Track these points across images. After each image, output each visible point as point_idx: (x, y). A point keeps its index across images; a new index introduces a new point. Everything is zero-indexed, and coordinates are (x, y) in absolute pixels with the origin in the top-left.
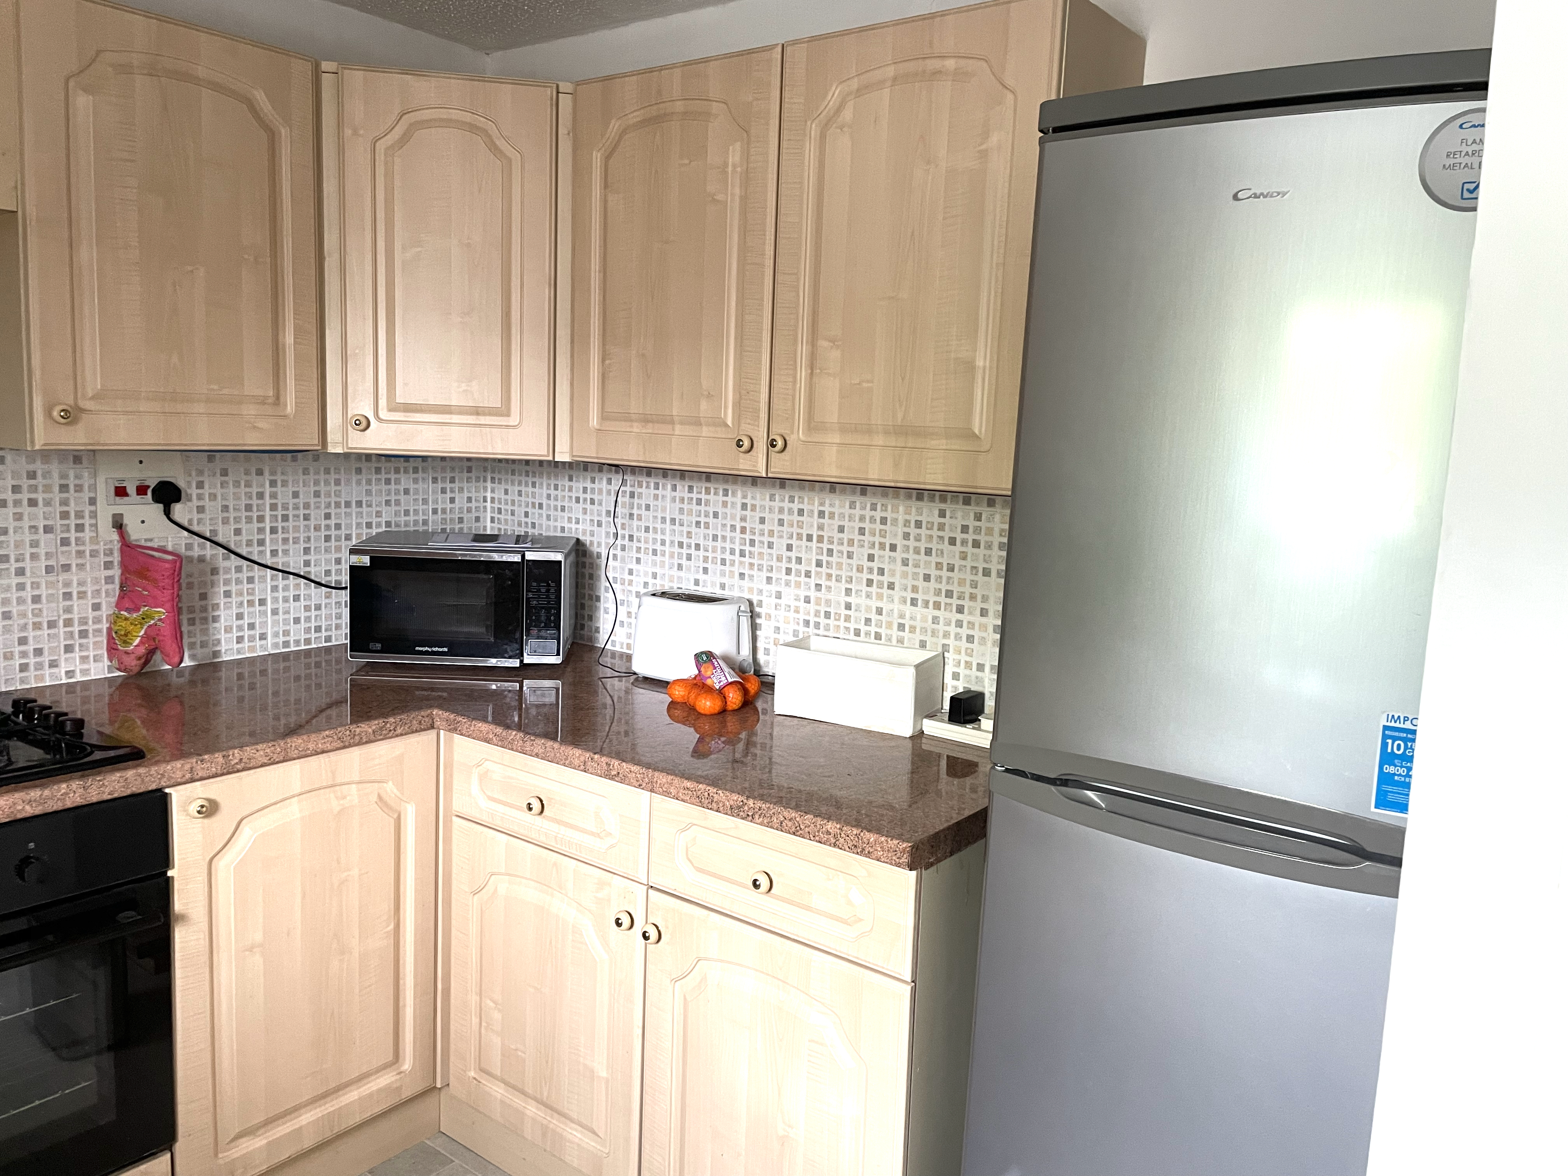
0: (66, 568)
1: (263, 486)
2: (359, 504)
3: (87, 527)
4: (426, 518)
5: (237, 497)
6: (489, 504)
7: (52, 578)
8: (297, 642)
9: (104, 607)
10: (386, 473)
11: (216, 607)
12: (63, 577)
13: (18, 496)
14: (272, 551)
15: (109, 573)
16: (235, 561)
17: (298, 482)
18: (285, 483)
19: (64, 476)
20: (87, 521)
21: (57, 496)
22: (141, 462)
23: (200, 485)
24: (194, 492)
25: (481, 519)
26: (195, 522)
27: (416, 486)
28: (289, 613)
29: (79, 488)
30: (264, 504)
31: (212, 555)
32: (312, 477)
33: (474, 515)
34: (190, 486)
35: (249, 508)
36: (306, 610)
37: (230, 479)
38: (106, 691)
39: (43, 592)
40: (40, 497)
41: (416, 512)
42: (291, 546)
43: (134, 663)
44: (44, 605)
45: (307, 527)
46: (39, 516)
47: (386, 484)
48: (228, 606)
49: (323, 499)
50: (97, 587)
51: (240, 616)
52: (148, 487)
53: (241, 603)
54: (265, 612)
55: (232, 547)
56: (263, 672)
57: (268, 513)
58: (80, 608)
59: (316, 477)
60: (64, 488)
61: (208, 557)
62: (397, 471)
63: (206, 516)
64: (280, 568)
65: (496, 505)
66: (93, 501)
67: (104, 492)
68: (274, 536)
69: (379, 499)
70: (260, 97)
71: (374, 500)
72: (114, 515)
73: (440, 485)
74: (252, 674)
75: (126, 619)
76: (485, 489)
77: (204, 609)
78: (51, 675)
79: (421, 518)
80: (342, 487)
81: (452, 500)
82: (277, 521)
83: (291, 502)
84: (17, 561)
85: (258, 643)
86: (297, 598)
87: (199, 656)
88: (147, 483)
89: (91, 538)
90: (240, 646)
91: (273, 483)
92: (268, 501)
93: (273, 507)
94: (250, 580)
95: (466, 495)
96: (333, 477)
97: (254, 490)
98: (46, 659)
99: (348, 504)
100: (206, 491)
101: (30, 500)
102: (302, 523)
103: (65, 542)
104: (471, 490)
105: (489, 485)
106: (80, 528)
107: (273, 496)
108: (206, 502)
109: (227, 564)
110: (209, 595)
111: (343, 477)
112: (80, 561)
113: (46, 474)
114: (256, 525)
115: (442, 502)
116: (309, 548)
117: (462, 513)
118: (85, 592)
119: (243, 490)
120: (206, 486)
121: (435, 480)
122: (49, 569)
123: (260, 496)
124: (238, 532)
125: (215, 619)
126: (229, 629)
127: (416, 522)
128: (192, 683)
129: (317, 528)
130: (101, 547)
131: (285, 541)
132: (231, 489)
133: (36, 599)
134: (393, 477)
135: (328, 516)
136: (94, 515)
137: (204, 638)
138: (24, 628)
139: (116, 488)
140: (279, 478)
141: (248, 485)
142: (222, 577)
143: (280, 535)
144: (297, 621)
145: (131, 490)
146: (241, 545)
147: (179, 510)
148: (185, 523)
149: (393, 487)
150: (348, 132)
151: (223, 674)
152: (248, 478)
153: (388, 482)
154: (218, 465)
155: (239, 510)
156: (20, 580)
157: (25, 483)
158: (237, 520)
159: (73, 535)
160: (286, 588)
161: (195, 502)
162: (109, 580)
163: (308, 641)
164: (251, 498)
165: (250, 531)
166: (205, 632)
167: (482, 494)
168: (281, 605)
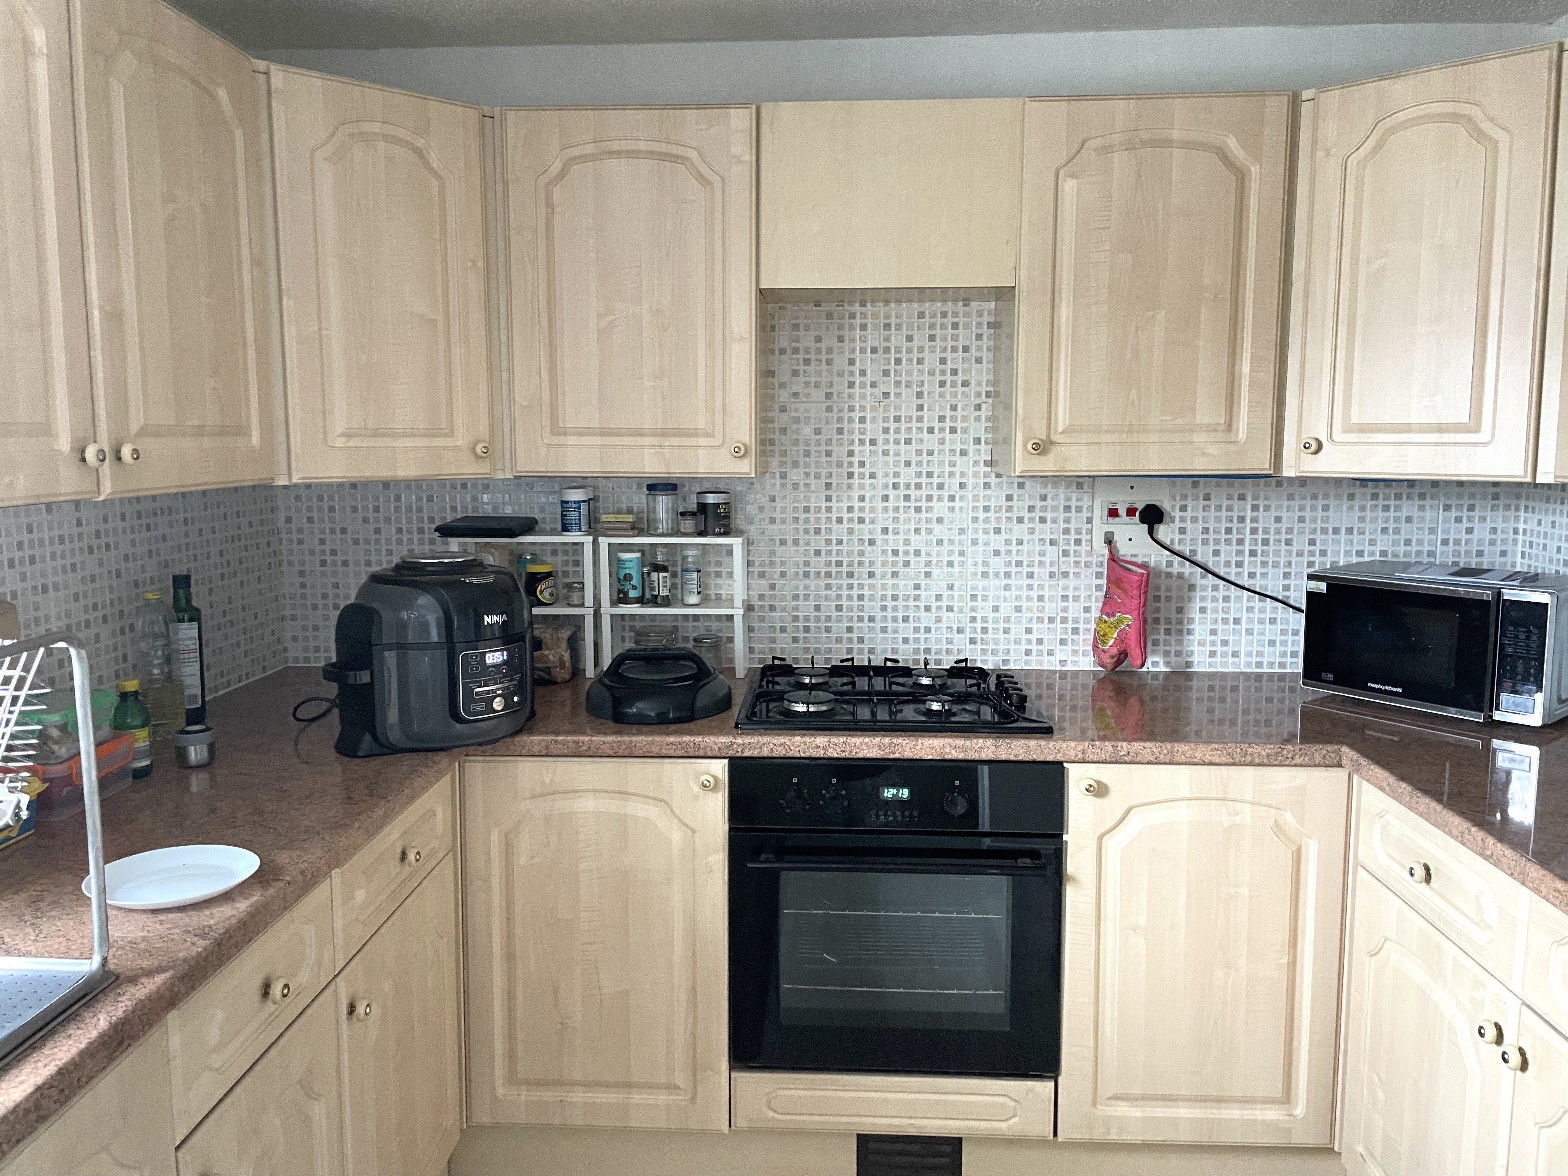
0: (1065, 575)
1: (1244, 510)
2: (1350, 531)
3: (1084, 543)
4: (1433, 549)
5: (1218, 520)
6: (1520, 537)
7: (1053, 582)
8: (1271, 665)
9: (1093, 609)
10: (1384, 499)
11: (1191, 621)
12: (1062, 582)
13: (1033, 515)
14: (1249, 573)
15: (1099, 582)
16: (1211, 580)
17: (1281, 507)
18: (1267, 508)
19: (1068, 499)
20: (1084, 537)
21: (1062, 515)
22: (1132, 487)
23: (1183, 509)
24: (1177, 514)
25: (1509, 554)
26: (1177, 541)
27: (1422, 514)
28: (1264, 634)
29: (1079, 509)
30: (1245, 528)
31: (1191, 573)
32: (1297, 503)
33: (1499, 548)
34: (1173, 510)
35: (1229, 531)
36: (1282, 634)
37: (1212, 503)
38: (1092, 682)
39: (1047, 594)
40: (1049, 516)
41: (1420, 542)
42: (1270, 570)
43: (1109, 660)
44: (1046, 604)
45: (1290, 552)
46: (1046, 531)
47: (1383, 511)
48: (1203, 622)
49: (1308, 525)
50: (1089, 593)
51: (1213, 632)
52: (1136, 509)
53: (1216, 621)
54: (1240, 632)
55: (1211, 566)
56: (1235, 689)
57: (1248, 537)
58: (1075, 610)
59: (1302, 502)
60: (1067, 509)
61: (1187, 575)
62: (1398, 497)
63: (1188, 537)
64: (1257, 590)
65: (1528, 538)
66: (1089, 520)
67: (1099, 512)
68: (1252, 559)
69: (1374, 526)
70: (1232, 143)
71: (1368, 526)
72: (1106, 533)
73: (1454, 513)
74: (1223, 688)
75: (1105, 622)
76: (1517, 519)
77: (1180, 622)
78: (1049, 662)
79: (1426, 548)
80: (1331, 513)
81: (1470, 531)
82: (1256, 544)
83: (1273, 526)
84: (1028, 566)
85: (1231, 660)
86: (1273, 621)
87: (1173, 664)
88: (1135, 506)
89: (1086, 551)
90: (1213, 659)
91: (1255, 508)
92: (1248, 524)
93: (1254, 531)
94: (1226, 599)
95: (1489, 525)
96: (1320, 503)
97: (1235, 514)
98: (1045, 648)
99: (1336, 531)
100: (1189, 513)
101: (1040, 518)
102: (1283, 547)
103: (1066, 553)
104: (1498, 519)
105: (1522, 513)
106: (1078, 542)
107: (1254, 520)
108: (1188, 525)
109: (1204, 582)
110: (1185, 610)
111: (1332, 502)
112: (1077, 570)
113: (1056, 497)
114: (1235, 547)
115: (1456, 532)
116: (1289, 573)
117: (1482, 545)
118: (1079, 597)
119: (1224, 514)
120: (1189, 509)
121: (1447, 508)
122: (1052, 575)
123: (1242, 519)
124: (1216, 553)
125: (1189, 632)
126: (1201, 643)
127: (1419, 553)
128: (1165, 688)
129: (1300, 554)
130: (1094, 560)
131: (1264, 564)
132: (1212, 513)
133: (1041, 598)
134: (1392, 503)
135: (1312, 542)
136: (1090, 532)
137: (1179, 648)
138: (1030, 620)
139: (1110, 510)
140: (1262, 503)
141: (1230, 509)
142: (1198, 594)
143: (1259, 559)
144: (1272, 643)
145: (1122, 512)
146: (1218, 565)
147: (1163, 532)
148: (1167, 542)
149: (1392, 514)
150: (1320, 154)
151: (1195, 684)
152: (1230, 502)
153: (1386, 508)
154: (1202, 490)
155: (1219, 533)
156: (1030, 581)
157: (1039, 504)
158: (1217, 541)
159: (1072, 548)
160: (1262, 610)
161: (1178, 524)
162: (1098, 588)
163: (1282, 665)
164: (1231, 521)
165: (1228, 552)
166: (1180, 642)
167: (1512, 525)
168: (1256, 627)
